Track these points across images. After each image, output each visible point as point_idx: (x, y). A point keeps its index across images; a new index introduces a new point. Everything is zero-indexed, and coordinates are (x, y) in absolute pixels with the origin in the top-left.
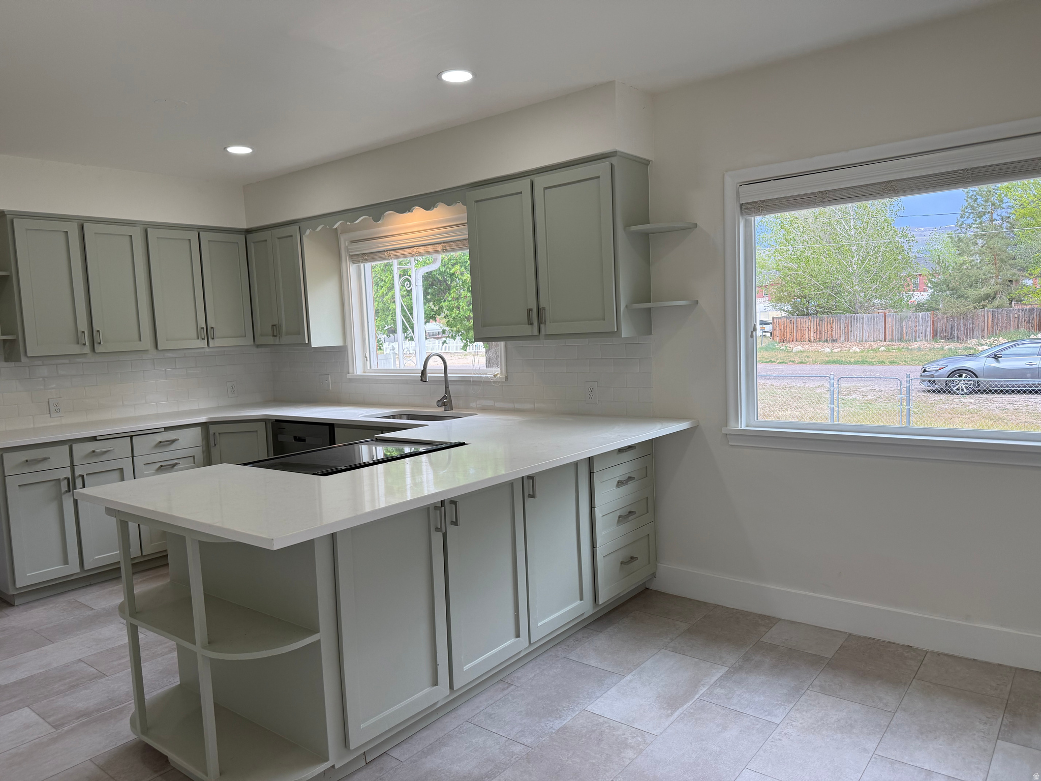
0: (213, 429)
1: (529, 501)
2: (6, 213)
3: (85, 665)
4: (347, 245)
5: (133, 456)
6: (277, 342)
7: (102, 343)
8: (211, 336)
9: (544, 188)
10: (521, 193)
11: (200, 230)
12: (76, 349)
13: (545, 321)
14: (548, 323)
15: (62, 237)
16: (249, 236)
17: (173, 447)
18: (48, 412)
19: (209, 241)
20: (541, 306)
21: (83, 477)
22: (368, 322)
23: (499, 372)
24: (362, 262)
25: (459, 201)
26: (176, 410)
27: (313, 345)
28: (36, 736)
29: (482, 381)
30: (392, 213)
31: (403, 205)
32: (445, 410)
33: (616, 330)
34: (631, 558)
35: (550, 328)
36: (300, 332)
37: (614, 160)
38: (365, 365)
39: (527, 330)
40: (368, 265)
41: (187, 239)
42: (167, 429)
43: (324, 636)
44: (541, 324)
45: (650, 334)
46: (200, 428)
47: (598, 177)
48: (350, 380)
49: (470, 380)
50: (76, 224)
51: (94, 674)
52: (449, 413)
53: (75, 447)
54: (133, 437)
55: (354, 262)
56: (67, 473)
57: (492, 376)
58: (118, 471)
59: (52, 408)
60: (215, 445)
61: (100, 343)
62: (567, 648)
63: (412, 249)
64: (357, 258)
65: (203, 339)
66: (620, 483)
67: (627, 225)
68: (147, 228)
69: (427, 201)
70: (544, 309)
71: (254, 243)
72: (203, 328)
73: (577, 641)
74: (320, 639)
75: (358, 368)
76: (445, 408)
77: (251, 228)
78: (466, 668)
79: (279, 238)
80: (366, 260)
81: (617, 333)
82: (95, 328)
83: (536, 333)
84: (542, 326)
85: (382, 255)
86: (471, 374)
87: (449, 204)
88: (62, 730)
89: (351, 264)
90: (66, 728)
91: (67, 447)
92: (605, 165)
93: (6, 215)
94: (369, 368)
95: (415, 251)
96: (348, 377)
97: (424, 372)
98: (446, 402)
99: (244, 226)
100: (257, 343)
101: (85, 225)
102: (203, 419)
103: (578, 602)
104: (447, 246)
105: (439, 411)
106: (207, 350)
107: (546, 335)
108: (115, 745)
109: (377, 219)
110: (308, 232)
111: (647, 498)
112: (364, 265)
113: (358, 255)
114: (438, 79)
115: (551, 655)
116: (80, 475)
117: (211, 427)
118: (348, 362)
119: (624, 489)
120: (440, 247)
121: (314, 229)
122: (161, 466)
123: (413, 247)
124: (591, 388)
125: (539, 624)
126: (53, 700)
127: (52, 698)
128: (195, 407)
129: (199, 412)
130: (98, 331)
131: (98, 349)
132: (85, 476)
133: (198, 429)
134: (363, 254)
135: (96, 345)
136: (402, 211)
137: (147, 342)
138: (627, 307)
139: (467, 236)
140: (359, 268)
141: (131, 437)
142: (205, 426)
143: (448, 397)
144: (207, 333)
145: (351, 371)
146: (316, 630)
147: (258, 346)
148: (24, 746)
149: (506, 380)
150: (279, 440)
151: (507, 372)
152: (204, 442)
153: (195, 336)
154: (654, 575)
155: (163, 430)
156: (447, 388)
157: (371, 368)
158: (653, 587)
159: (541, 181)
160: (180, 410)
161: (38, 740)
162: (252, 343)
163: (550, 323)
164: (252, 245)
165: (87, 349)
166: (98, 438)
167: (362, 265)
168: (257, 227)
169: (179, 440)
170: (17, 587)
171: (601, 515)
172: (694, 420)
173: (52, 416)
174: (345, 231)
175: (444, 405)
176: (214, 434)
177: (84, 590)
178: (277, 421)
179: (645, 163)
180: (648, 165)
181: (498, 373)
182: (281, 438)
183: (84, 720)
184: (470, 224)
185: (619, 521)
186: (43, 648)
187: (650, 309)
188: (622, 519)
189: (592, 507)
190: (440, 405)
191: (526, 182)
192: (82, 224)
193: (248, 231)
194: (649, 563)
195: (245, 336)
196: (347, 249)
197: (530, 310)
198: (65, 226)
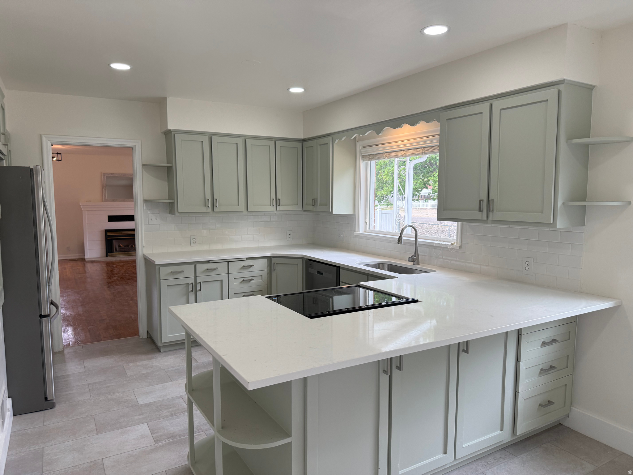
0: (274, 260)
1: (463, 355)
2: (172, 131)
3: (183, 401)
4: (361, 149)
5: (228, 273)
6: (315, 210)
7: (218, 206)
8: (278, 204)
9: (500, 109)
10: (482, 113)
11: (276, 140)
12: (204, 209)
13: (493, 210)
14: (495, 211)
15: (200, 144)
16: (304, 143)
17: (251, 269)
18: (190, 243)
19: (281, 147)
20: (491, 198)
21: (200, 283)
22: (370, 199)
23: (456, 241)
24: (369, 160)
25: (434, 119)
26: (257, 245)
27: (335, 213)
28: (144, 445)
29: (441, 247)
30: (387, 128)
31: (396, 123)
32: (414, 265)
33: (552, 222)
34: (549, 401)
35: (496, 215)
36: (327, 205)
37: (562, 87)
38: (365, 227)
39: (478, 215)
40: (373, 162)
41: (268, 146)
42: (248, 259)
43: (295, 439)
44: (490, 212)
45: (584, 225)
46: (266, 259)
47: (547, 101)
48: (356, 236)
49: (433, 245)
50: (208, 137)
51: (185, 408)
52: (416, 267)
53: (197, 266)
54: (229, 262)
55: (364, 160)
56: (192, 281)
57: (450, 244)
58: (219, 281)
59: (192, 241)
60: (274, 270)
61: (217, 206)
62: (486, 464)
63: (401, 152)
64: (365, 157)
65: (274, 206)
66: (544, 344)
67: (569, 138)
68: (246, 139)
69: (412, 120)
70: (493, 200)
71: (306, 147)
72: (274, 199)
73: (495, 460)
74: (291, 442)
75: (361, 229)
76: (414, 263)
77: (306, 139)
78: (401, 472)
79: (320, 145)
80: (371, 159)
81: (554, 224)
82: (215, 197)
83: (485, 218)
84: (490, 214)
85: (381, 156)
86: (434, 240)
87: (427, 121)
88: (158, 445)
89: (362, 161)
90: (160, 444)
91: (193, 266)
92: (554, 91)
93: (171, 132)
94: (368, 229)
95: (403, 153)
96: (354, 234)
97: (400, 237)
98: (415, 259)
99: (302, 137)
100: (304, 209)
101: (213, 137)
102: (268, 254)
103: (499, 432)
104: (425, 150)
105: (409, 265)
106: (276, 212)
107: (493, 220)
108: (181, 464)
109: (378, 132)
110: (337, 141)
111: (568, 356)
112: (371, 162)
113: (367, 155)
114: (421, 33)
115: (472, 468)
116: (199, 282)
117: (273, 259)
118: (355, 224)
119: (547, 348)
120: (421, 151)
121: (340, 139)
122: (244, 280)
123: (402, 151)
124: (528, 262)
125: (464, 446)
126: (160, 422)
127: (159, 420)
128: (267, 244)
129: (269, 248)
130: (216, 199)
131: (216, 210)
132: (202, 283)
133: (266, 260)
134: (370, 155)
135: (215, 207)
136: (395, 127)
137: (242, 207)
138: (563, 203)
139: (438, 144)
140: (367, 164)
141: (228, 262)
142: (269, 258)
143: (417, 256)
144: (276, 202)
145: (356, 230)
146: (289, 435)
147: (305, 211)
148: (138, 450)
149: (460, 248)
150: (309, 271)
151: (461, 243)
152: (268, 268)
153: (270, 204)
154: (568, 416)
155: (246, 259)
156: (416, 249)
157: (369, 229)
158: (565, 424)
159: (498, 105)
160: (260, 246)
161: (144, 448)
162: (301, 209)
163: (497, 211)
164: (306, 149)
165: (210, 210)
166: (210, 262)
167: (369, 162)
168: (309, 138)
169: (254, 265)
170: (162, 342)
171: (525, 368)
172: (617, 301)
173: (192, 245)
174: (360, 140)
175: (413, 260)
176: (274, 263)
177: (197, 348)
178: (309, 260)
179: (591, 88)
180: (593, 89)
181: (454, 243)
182: (310, 270)
183: (171, 440)
184: (442, 135)
185: (540, 373)
186: (166, 384)
187: (585, 207)
188: (543, 372)
189: (518, 361)
190: (410, 261)
191: (487, 105)
192: (211, 136)
193: (304, 140)
194: (565, 406)
195: (298, 205)
196: (361, 152)
197: (481, 201)
198: (201, 138)
